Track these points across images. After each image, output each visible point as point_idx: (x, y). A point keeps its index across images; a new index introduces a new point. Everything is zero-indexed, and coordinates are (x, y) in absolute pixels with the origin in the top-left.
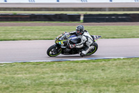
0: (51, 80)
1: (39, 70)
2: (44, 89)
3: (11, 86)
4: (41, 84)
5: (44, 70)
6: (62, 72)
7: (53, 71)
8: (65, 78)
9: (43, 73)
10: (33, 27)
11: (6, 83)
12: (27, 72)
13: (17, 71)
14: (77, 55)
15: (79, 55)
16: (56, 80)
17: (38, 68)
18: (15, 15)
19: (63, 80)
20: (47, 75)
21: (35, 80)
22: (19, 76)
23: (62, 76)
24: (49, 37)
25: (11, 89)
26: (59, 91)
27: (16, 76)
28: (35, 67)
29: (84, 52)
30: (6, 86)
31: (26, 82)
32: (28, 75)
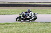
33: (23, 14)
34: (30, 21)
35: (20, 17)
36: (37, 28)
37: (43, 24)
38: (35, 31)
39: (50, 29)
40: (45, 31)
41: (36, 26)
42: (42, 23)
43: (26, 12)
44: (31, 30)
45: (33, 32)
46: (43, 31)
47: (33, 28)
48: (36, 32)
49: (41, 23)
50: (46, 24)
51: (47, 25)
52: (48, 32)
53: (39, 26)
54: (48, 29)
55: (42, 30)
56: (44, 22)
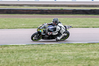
0: (87, 57)
1: (79, 49)
2: (82, 62)
3: (59, 60)
4: (80, 59)
5: (83, 49)
6: (96, 50)
7: (89, 50)
8: (97, 55)
9: (82, 51)
10: (75, 18)
11: (56, 58)
12: (71, 51)
13: (63, 49)
14: (54, 40)
15: (55, 40)
16: (91, 57)
17: (78, 47)
18: (62, 10)
19: (96, 57)
20: (84, 53)
21: (76, 56)
22: (65, 53)
23: (95, 54)
24: (86, 26)
25: (59, 62)
26: (94, 64)
27: (62, 53)
28: (76, 47)
29: (59, 38)
30: (55, 60)
31: (70, 57)
32: (71, 53)
33: (45, 28)
34: (58, 41)
35: (39, 33)
36: (15, 57)
37: (27, 48)
38: (11, 62)
39: (40, 58)
40: (30, 62)
41: (13, 52)
42: (26, 46)
43: (50, 24)
44: (3, 61)
45: (7, 64)
46: (27, 63)
47: (8, 57)
48: (13, 64)
49: (22, 47)
50: (33, 48)
51: (35, 50)
52: (37, 64)
53: (19, 51)
54: (36, 58)
55: (24, 60)
56: (28, 45)
